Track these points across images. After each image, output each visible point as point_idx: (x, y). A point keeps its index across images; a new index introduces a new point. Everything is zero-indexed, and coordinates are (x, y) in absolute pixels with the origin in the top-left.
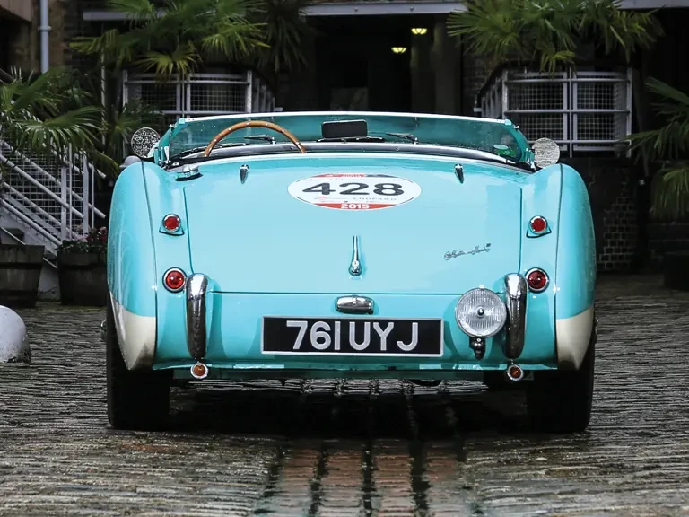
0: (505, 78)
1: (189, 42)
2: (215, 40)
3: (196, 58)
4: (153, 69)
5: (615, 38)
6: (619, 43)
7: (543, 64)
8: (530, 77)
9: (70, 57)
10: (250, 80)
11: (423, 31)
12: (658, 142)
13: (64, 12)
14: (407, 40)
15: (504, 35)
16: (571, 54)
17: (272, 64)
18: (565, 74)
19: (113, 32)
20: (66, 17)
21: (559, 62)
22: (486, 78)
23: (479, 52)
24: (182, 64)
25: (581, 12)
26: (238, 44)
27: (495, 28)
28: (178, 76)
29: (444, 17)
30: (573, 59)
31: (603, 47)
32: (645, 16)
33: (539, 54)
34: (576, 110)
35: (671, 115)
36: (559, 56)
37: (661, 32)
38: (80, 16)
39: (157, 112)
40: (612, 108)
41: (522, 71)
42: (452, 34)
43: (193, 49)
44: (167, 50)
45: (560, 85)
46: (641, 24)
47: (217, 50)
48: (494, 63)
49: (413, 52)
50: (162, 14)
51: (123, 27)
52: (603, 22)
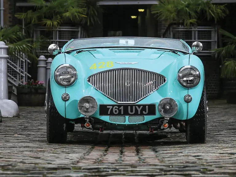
0: (171, 29)
1: (58, 15)
2: (67, 14)
3: (60, 21)
4: (45, 25)
5: (211, 14)
6: (213, 16)
7: (185, 24)
8: (181, 28)
10: (80, 30)
11: (142, 10)
12: (224, 51)
13: (9, 3)
14: (137, 14)
15: (171, 13)
16: (195, 20)
17: (86, 23)
18: (193, 27)
19: (30, 12)
20: (10, 5)
21: (191, 23)
22: (166, 28)
23: (163, 18)
24: (55, 23)
25: (199, 5)
26: (76, 16)
27: (168, 11)
28: (54, 28)
29: (150, 6)
30: (196, 22)
31: (207, 17)
32: (222, 7)
33: (184, 20)
34: (197, 40)
35: (228, 42)
36: (191, 21)
37: (228, 12)
38: (15, 5)
39: (48, 40)
40: (211, 40)
41: (179, 26)
42: (153, 12)
43: (59, 17)
44: (50, 18)
45: (191, 31)
46: (221, 9)
47: (68, 18)
48: (167, 24)
49: (139, 18)
51: (34, 9)
52: (207, 9)
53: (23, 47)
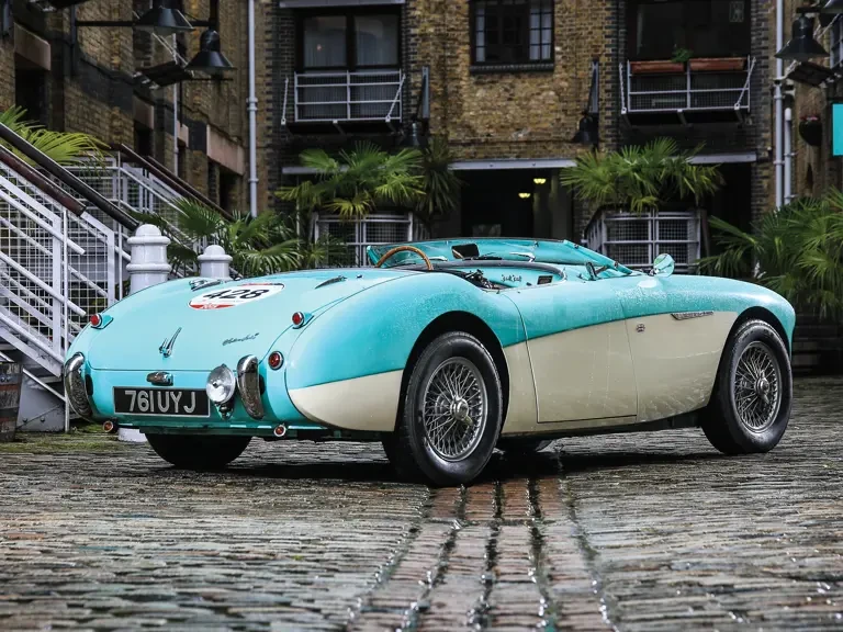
0: (603, 217)
1: (366, 192)
2: (384, 189)
3: (370, 203)
4: (338, 212)
5: (687, 187)
6: (691, 191)
7: (633, 206)
8: (623, 216)
9: (272, 202)
10: (411, 220)
11: (543, 181)
12: (719, 264)
13: (268, 168)
14: (531, 188)
15: (604, 184)
16: (655, 199)
17: (426, 206)
18: (649, 214)
19: (306, 184)
20: (270, 172)
21: (645, 205)
22: (591, 217)
23: (585, 196)
24: (359, 207)
25: (662, 167)
26: (402, 192)
27: (597, 179)
28: (356, 216)
29: (558, 170)
30: (656, 202)
31: (679, 192)
32: (710, 170)
33: (630, 199)
34: (658, 241)
35: (728, 245)
36: (644, 200)
37: (722, 182)
38: (280, 171)
39: (342, 244)
40: (686, 239)
41: (618, 212)
42: (564, 183)
43: (368, 195)
44: (350, 197)
45: (646, 222)
46: (707, 175)
47: (386, 197)
48: (596, 206)
49: (536, 197)
50: (345, 169)
51: (314, 179)
52: (678, 174)
53: (282, 258)
